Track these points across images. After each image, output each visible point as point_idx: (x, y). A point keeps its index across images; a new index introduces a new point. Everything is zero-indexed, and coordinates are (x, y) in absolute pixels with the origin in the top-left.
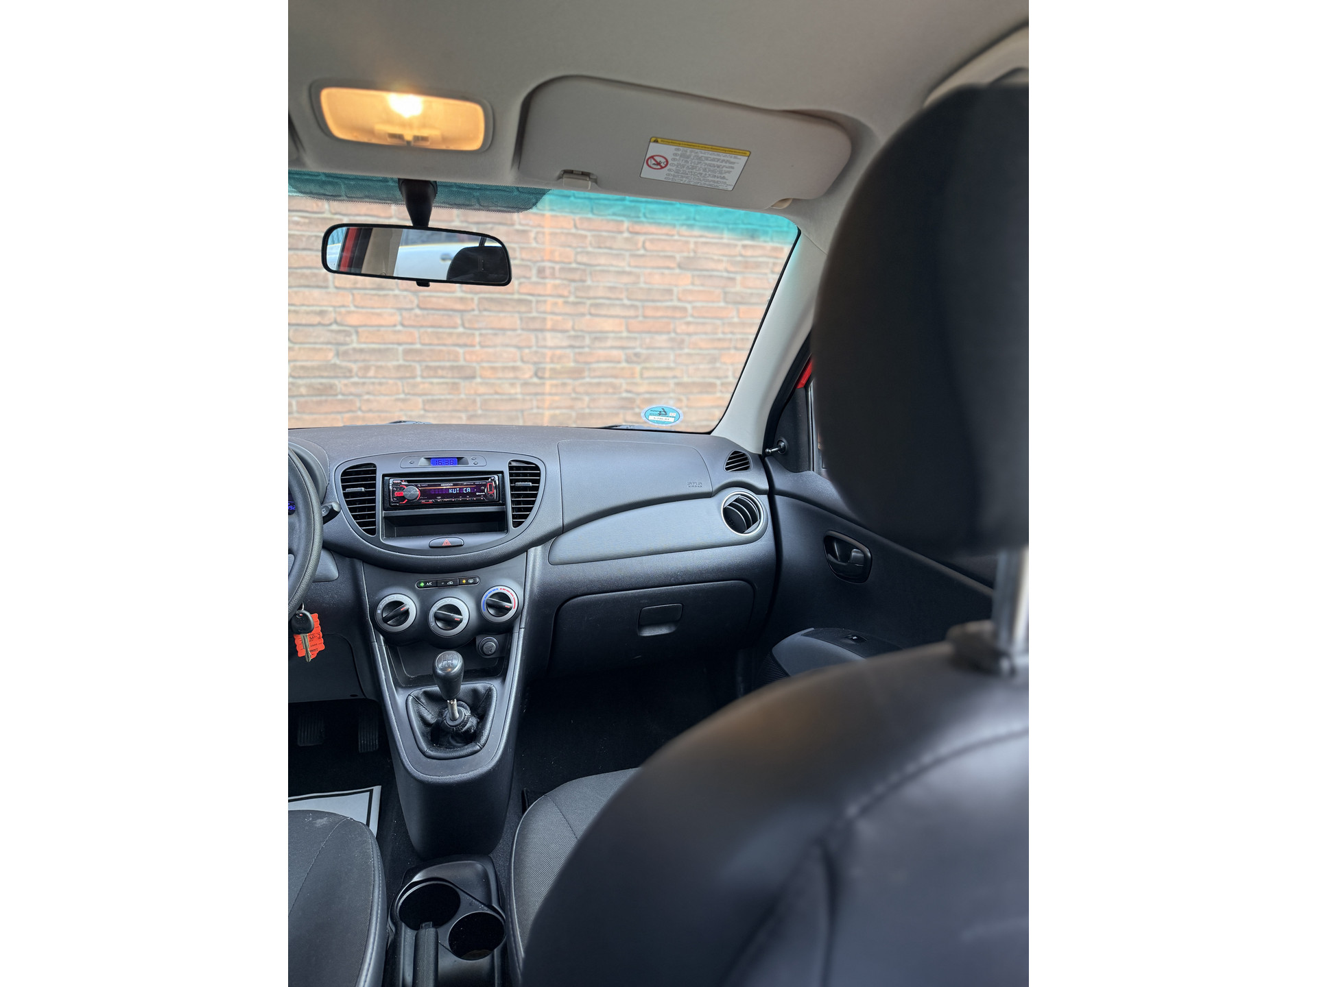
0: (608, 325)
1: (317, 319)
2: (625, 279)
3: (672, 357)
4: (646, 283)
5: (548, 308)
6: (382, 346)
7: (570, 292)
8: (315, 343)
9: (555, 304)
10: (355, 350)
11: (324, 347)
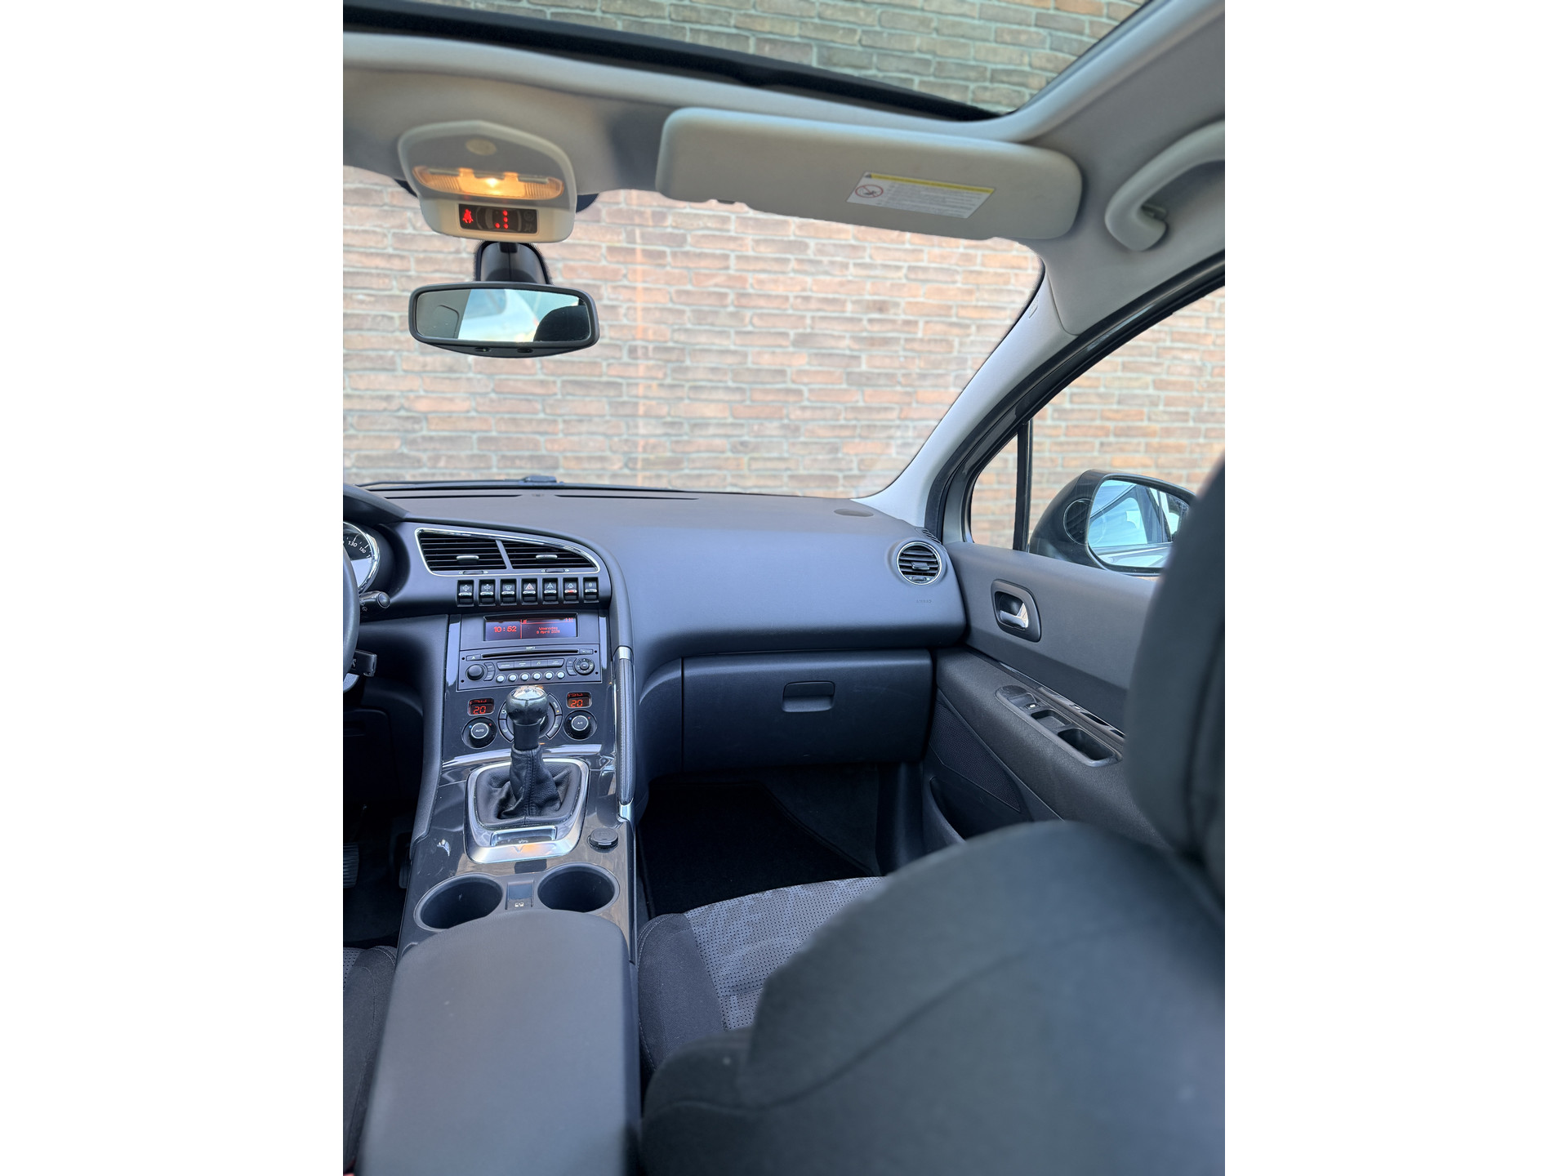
0: (709, 411)
1: (384, 405)
2: (730, 360)
3: (785, 447)
4: (754, 363)
5: (641, 391)
6: (454, 434)
7: (665, 375)
8: (381, 430)
9: (649, 387)
10: (424, 438)
11: (391, 434)
